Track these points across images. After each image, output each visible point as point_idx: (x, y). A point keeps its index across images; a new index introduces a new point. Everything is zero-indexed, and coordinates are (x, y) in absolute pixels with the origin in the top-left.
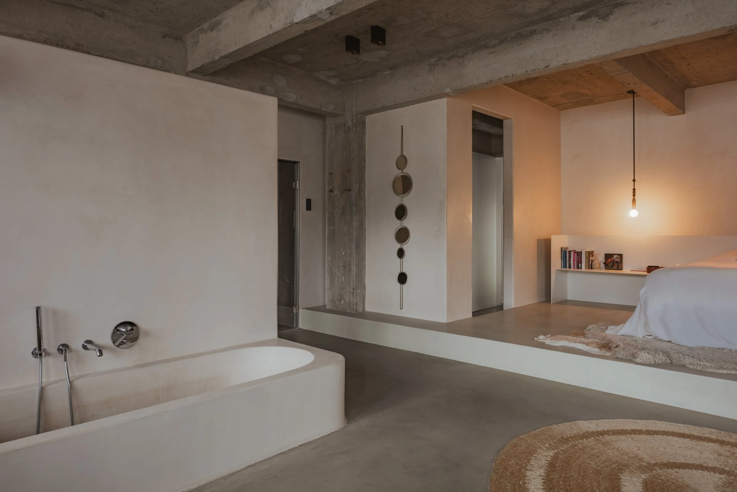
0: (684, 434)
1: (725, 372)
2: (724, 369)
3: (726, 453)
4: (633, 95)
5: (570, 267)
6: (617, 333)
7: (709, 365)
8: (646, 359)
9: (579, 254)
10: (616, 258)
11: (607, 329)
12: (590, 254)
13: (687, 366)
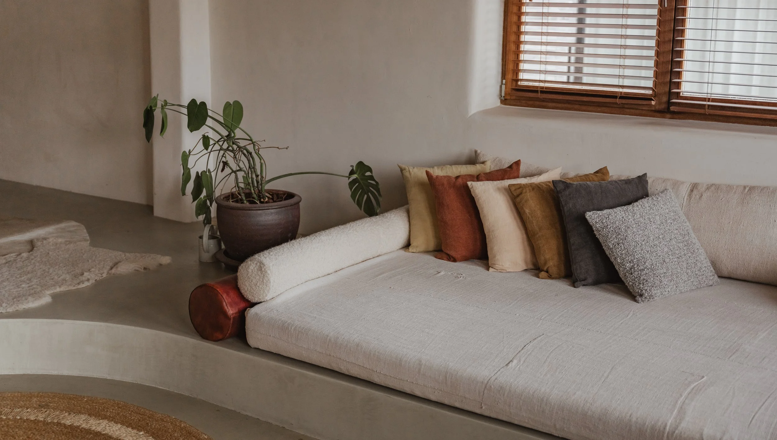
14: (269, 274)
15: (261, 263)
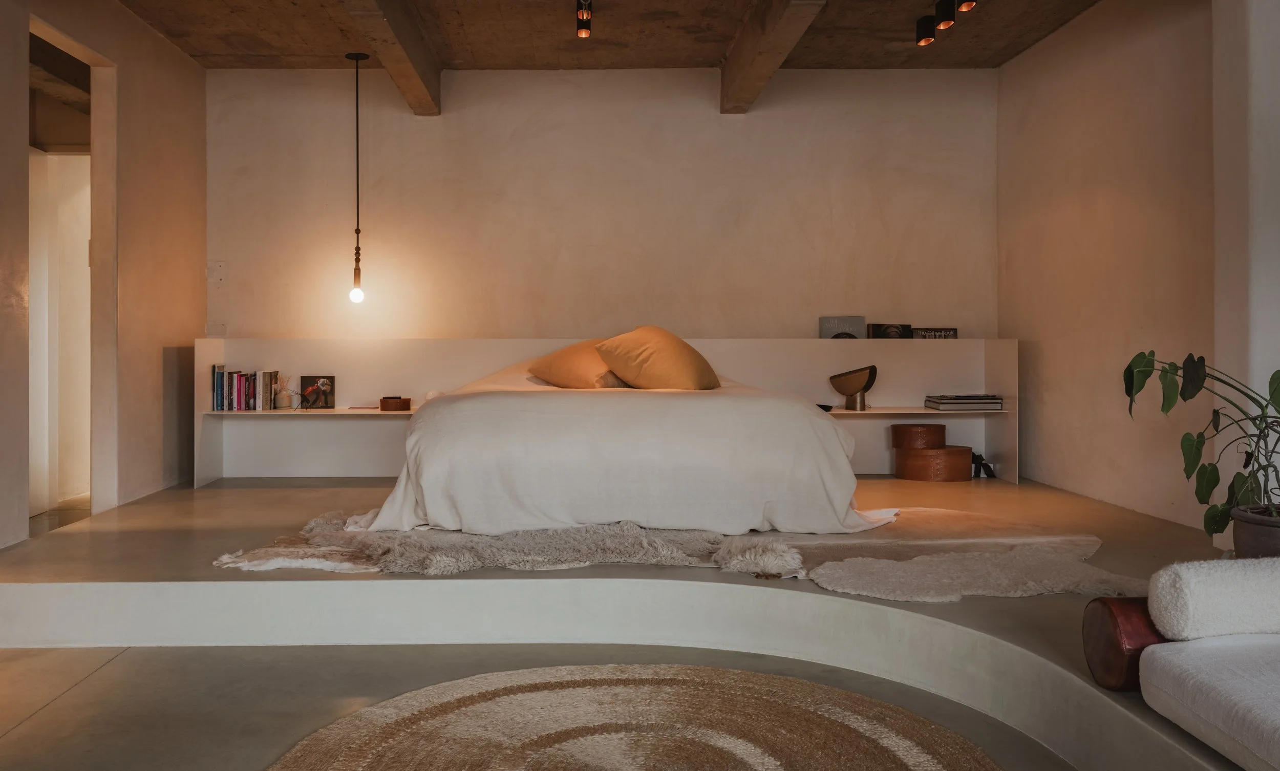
0: (536, 684)
1: (565, 566)
2: (562, 562)
3: (606, 697)
4: (355, 63)
5: (231, 408)
6: (368, 528)
7: (540, 559)
8: (445, 567)
9: (250, 379)
10: (323, 385)
11: (345, 523)
12: (273, 377)
13: (509, 567)
14: (1186, 595)
15: (1177, 575)
